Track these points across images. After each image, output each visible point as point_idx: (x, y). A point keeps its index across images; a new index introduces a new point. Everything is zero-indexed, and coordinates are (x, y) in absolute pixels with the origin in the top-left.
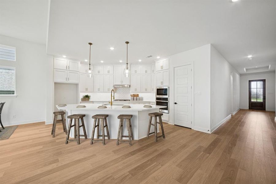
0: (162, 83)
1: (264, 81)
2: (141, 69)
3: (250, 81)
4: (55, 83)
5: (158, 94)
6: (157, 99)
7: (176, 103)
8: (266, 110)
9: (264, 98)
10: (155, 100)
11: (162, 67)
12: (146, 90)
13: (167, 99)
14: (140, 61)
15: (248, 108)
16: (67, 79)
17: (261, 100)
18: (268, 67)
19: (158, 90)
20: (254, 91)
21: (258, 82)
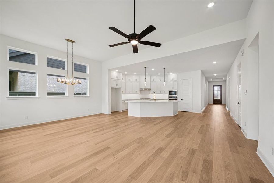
0: (173, 88)
1: (221, 86)
2: (157, 79)
3: (214, 86)
4: (112, 88)
5: (170, 95)
6: (169, 97)
7: (182, 99)
8: (222, 103)
9: (221, 97)
10: (168, 98)
11: (173, 79)
12: (160, 92)
13: (176, 97)
14: (159, 74)
15: (213, 103)
16: (117, 85)
17: (219, 98)
18: (223, 78)
19: (169, 92)
20: (215, 92)
21: (218, 87)
